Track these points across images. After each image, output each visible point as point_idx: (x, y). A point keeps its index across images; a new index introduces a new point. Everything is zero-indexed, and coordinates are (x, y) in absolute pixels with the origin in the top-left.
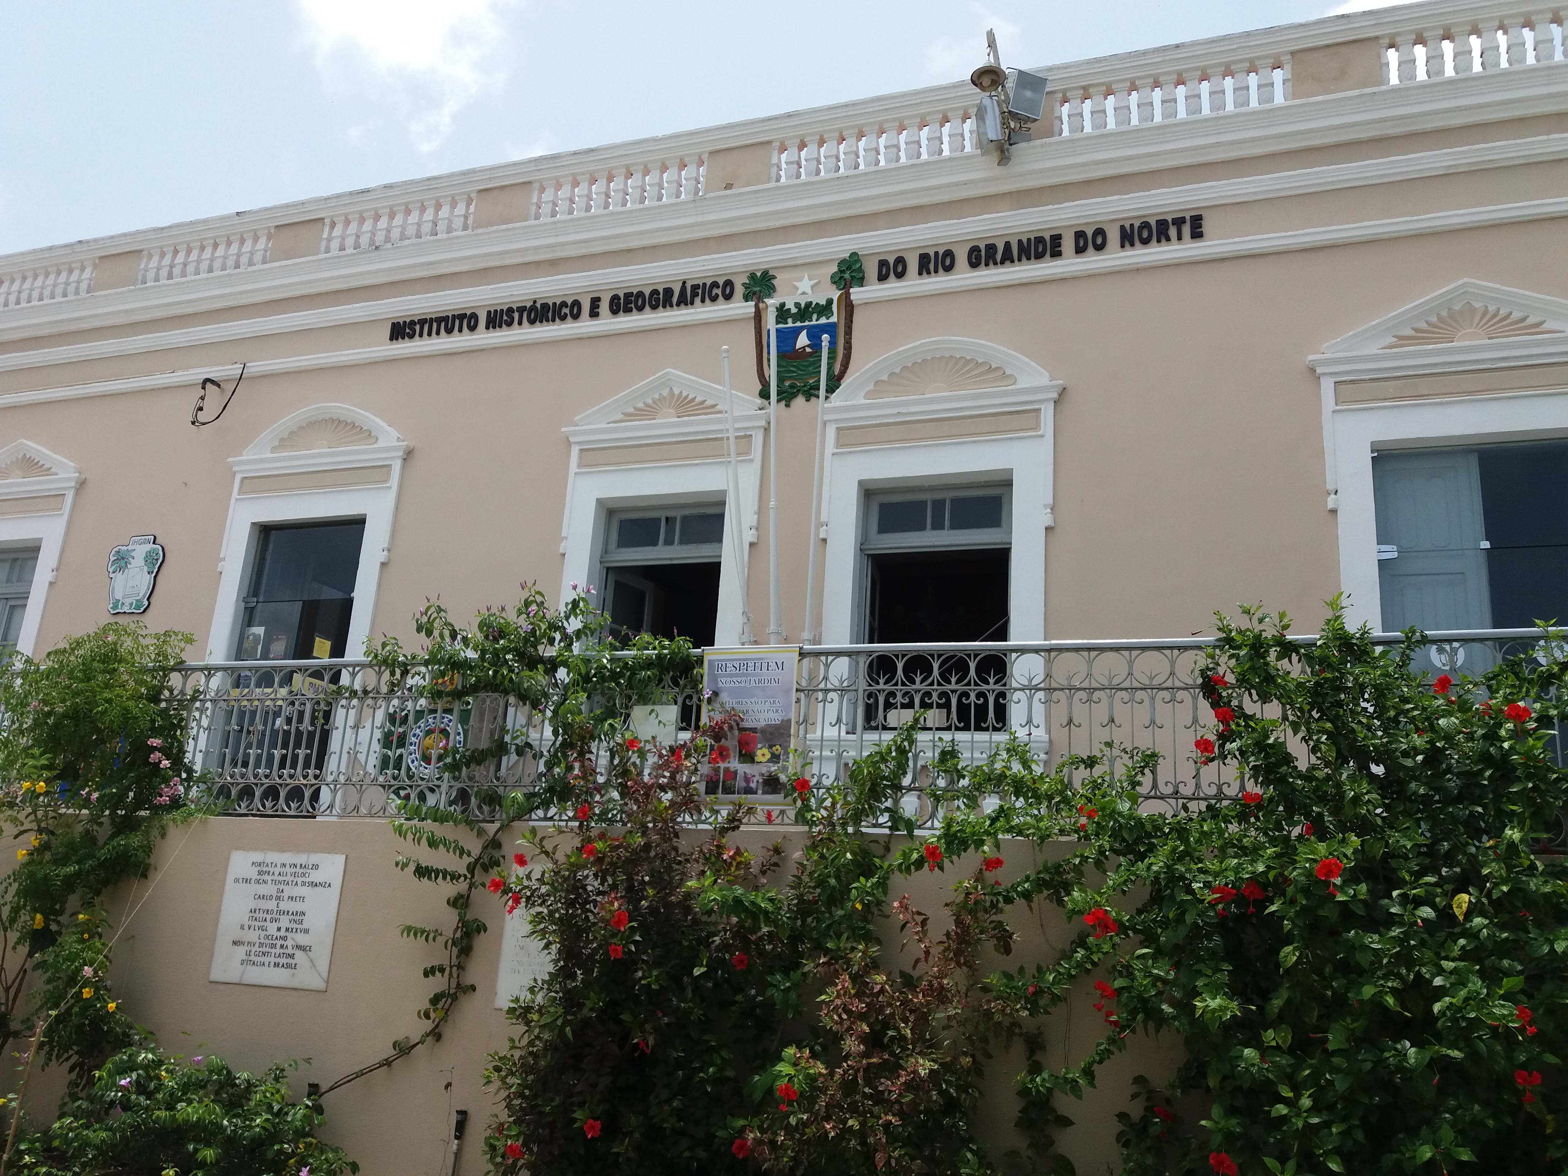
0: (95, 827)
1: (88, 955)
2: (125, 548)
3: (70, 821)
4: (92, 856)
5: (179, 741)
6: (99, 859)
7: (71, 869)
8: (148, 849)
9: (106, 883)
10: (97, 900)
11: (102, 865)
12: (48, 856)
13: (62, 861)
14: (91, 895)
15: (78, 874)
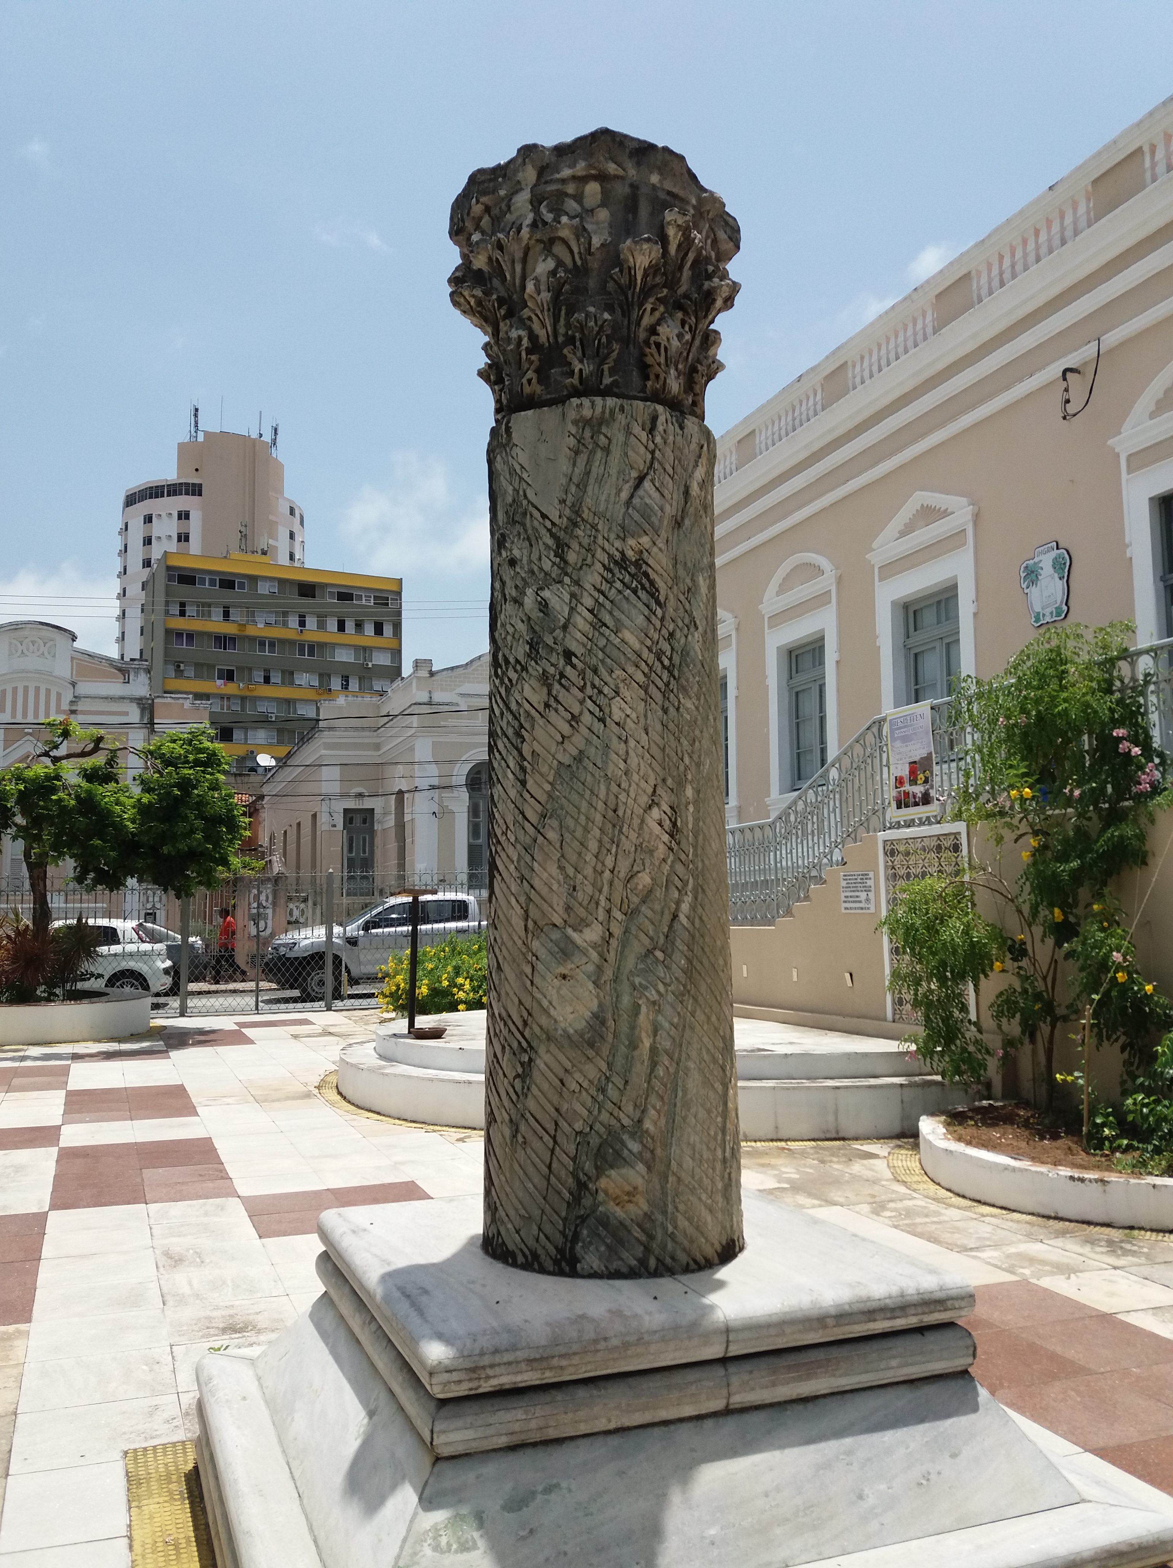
0: (1085, 822)
1: (1113, 941)
2: (1031, 562)
3: (1060, 820)
4: (1091, 851)
5: (1142, 728)
6: (1097, 852)
7: (1074, 864)
8: (1142, 837)
9: (1109, 873)
10: (1106, 891)
11: (1102, 856)
12: (1049, 854)
13: (1064, 857)
14: (1098, 887)
15: (1081, 868)
